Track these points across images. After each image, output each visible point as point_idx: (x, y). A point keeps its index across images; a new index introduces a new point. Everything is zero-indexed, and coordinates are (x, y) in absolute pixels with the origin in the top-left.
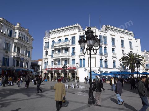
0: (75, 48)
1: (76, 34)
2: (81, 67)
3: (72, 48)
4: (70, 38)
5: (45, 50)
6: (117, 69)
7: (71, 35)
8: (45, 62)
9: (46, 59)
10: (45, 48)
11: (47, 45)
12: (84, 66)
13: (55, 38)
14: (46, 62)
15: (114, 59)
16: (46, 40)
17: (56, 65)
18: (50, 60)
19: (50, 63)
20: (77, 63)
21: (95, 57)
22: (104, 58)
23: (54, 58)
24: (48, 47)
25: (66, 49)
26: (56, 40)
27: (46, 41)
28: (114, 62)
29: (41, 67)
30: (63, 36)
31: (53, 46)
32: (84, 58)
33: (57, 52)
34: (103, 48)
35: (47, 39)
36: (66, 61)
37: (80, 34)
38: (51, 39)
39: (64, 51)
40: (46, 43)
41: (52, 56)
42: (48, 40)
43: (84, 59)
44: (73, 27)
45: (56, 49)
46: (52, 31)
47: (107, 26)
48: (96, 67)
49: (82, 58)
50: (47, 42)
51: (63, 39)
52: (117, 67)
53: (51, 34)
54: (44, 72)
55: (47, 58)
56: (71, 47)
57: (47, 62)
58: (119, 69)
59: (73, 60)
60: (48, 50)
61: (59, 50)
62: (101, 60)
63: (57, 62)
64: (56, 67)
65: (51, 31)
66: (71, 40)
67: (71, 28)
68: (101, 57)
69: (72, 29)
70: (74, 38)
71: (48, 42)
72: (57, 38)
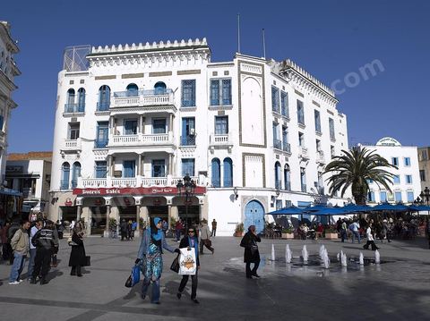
0: (193, 119)
1: (198, 72)
2: (216, 184)
3: (183, 119)
4: (174, 83)
5: (69, 120)
6: (309, 194)
7: (179, 73)
8: (66, 164)
9: (75, 152)
10: (69, 109)
11: (76, 101)
12: (229, 183)
13: (114, 77)
14: (71, 164)
15: (303, 164)
16: (72, 82)
17: (117, 174)
18: (89, 158)
19: (88, 169)
20: (205, 173)
21: (263, 155)
22: (282, 160)
23: (111, 152)
24: (81, 108)
25: (160, 123)
26: (118, 86)
27: (72, 86)
28: (302, 174)
30: (146, 76)
31: (103, 106)
32: (228, 155)
33: (121, 129)
34: (280, 128)
35: (77, 79)
36: (160, 163)
37: (215, 74)
38: (97, 78)
39: (149, 128)
40: (71, 91)
41: (101, 144)
42: (82, 82)
43: (228, 160)
44: (187, 47)
45: (116, 119)
46: (100, 50)
48: (264, 187)
49: (222, 154)
50: (76, 87)
51: (146, 84)
52: (308, 190)
53: (94, 60)
54: (61, 202)
55: (73, 148)
56: (179, 116)
57: (77, 164)
59: (184, 161)
60: (79, 119)
61: (131, 124)
62: (277, 164)
63: (119, 167)
65: (94, 51)
66: (179, 90)
67: (180, 52)
68: (278, 157)
69: (186, 53)
70: (189, 86)
71: (82, 90)
72: (119, 78)
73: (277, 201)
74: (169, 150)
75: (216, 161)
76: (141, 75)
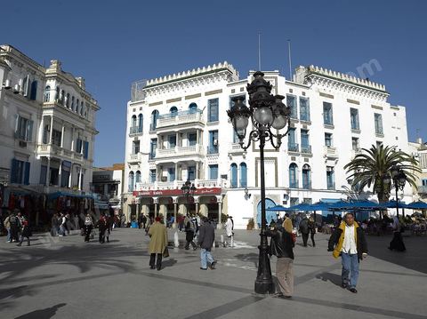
0: (217, 131)
1: (220, 91)
2: (234, 186)
3: (210, 132)
4: (202, 103)
5: (133, 139)
6: (338, 191)
7: (207, 94)
8: (132, 173)
9: (136, 163)
10: (133, 131)
11: (137, 124)
12: (244, 184)
13: (161, 103)
14: (135, 172)
15: (331, 163)
16: (134, 110)
17: (164, 180)
18: (146, 167)
19: (145, 176)
20: (225, 177)
21: (275, 159)
22: (300, 161)
23: (157, 162)
24: (141, 129)
25: (193, 136)
26: (164, 110)
27: (134, 113)
28: (329, 174)
29: (120, 186)
31: (153, 127)
32: (242, 160)
33: (166, 144)
34: (298, 133)
35: (137, 107)
36: (192, 169)
37: (233, 91)
38: (150, 105)
39: (185, 142)
40: (134, 117)
41: (152, 156)
42: (141, 109)
43: (243, 164)
44: (212, 71)
45: (162, 136)
46: (152, 82)
47: (309, 69)
48: (277, 186)
49: (238, 160)
50: (137, 114)
51: (183, 106)
52: (338, 187)
53: (148, 91)
54: (129, 201)
55: (135, 161)
56: (206, 129)
57: (139, 172)
58: (343, 192)
59: (211, 166)
60: (140, 138)
61: (173, 139)
62: (293, 166)
63: (165, 173)
64: (164, 186)
65: (148, 84)
66: (206, 109)
67: (207, 76)
68: (293, 159)
69: (210, 77)
70: (214, 103)
71: (141, 115)
72: (165, 103)
73: (292, 199)
74: (196, 159)
75: (234, 165)
76: (179, 99)
